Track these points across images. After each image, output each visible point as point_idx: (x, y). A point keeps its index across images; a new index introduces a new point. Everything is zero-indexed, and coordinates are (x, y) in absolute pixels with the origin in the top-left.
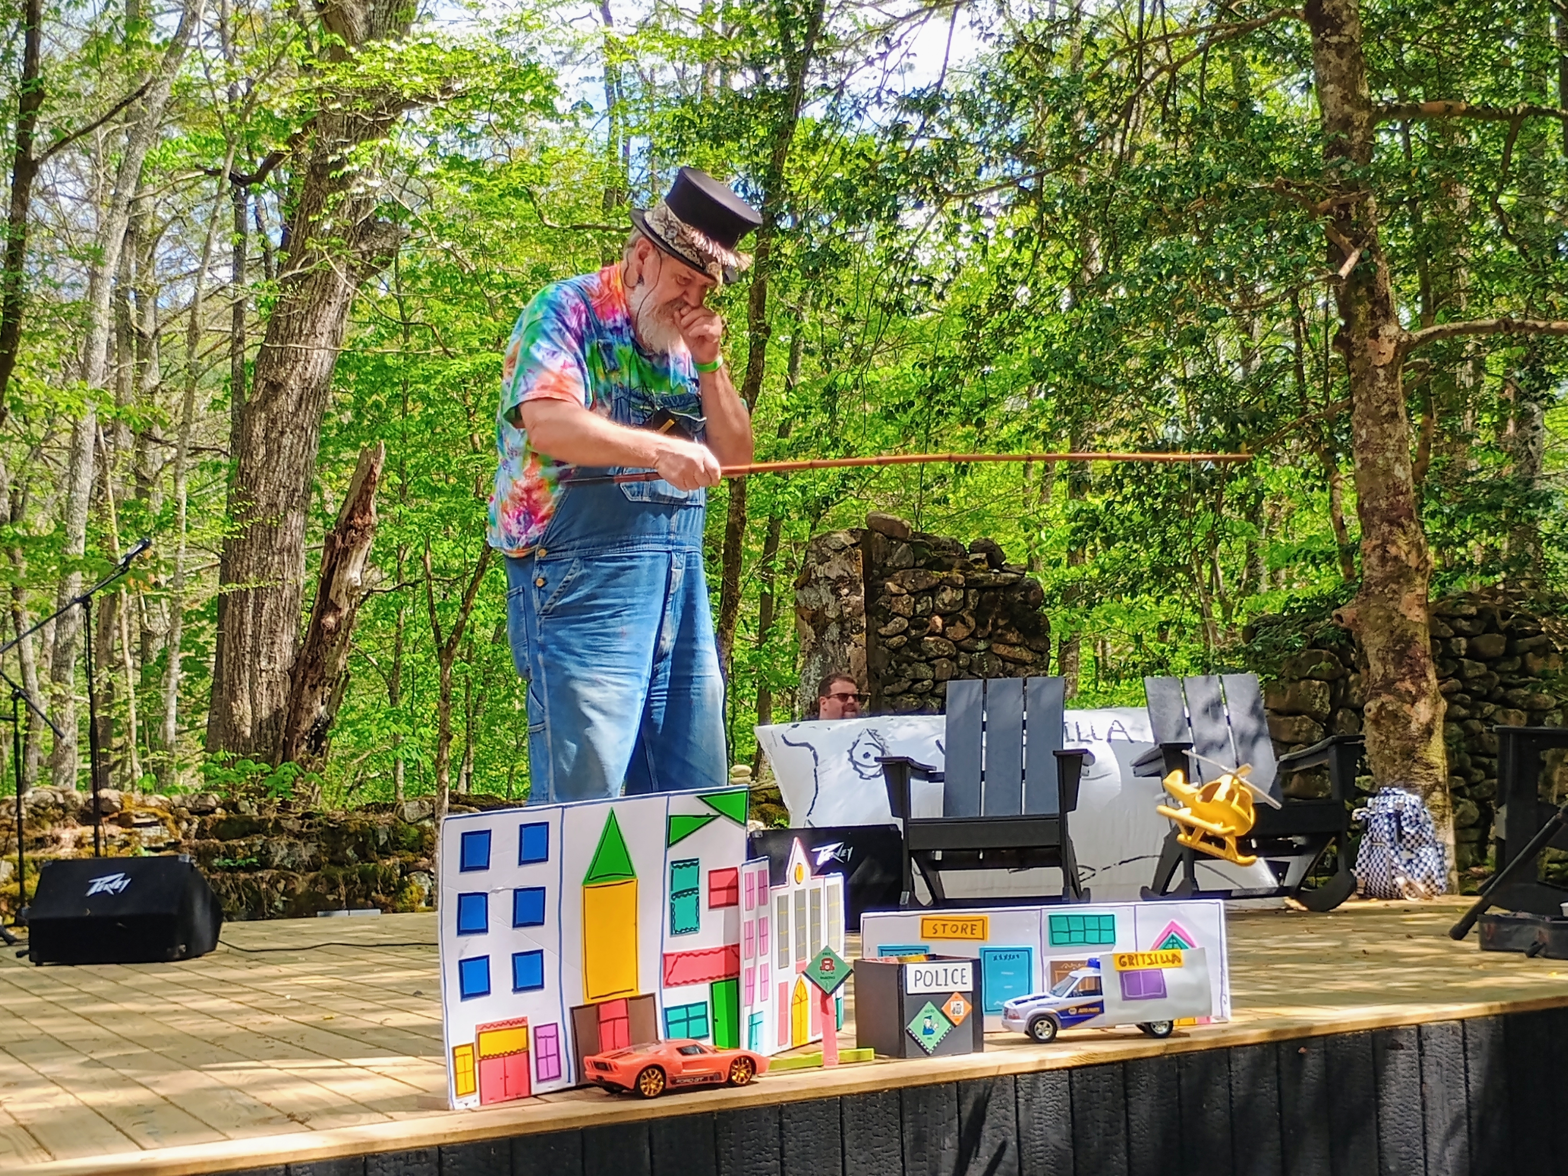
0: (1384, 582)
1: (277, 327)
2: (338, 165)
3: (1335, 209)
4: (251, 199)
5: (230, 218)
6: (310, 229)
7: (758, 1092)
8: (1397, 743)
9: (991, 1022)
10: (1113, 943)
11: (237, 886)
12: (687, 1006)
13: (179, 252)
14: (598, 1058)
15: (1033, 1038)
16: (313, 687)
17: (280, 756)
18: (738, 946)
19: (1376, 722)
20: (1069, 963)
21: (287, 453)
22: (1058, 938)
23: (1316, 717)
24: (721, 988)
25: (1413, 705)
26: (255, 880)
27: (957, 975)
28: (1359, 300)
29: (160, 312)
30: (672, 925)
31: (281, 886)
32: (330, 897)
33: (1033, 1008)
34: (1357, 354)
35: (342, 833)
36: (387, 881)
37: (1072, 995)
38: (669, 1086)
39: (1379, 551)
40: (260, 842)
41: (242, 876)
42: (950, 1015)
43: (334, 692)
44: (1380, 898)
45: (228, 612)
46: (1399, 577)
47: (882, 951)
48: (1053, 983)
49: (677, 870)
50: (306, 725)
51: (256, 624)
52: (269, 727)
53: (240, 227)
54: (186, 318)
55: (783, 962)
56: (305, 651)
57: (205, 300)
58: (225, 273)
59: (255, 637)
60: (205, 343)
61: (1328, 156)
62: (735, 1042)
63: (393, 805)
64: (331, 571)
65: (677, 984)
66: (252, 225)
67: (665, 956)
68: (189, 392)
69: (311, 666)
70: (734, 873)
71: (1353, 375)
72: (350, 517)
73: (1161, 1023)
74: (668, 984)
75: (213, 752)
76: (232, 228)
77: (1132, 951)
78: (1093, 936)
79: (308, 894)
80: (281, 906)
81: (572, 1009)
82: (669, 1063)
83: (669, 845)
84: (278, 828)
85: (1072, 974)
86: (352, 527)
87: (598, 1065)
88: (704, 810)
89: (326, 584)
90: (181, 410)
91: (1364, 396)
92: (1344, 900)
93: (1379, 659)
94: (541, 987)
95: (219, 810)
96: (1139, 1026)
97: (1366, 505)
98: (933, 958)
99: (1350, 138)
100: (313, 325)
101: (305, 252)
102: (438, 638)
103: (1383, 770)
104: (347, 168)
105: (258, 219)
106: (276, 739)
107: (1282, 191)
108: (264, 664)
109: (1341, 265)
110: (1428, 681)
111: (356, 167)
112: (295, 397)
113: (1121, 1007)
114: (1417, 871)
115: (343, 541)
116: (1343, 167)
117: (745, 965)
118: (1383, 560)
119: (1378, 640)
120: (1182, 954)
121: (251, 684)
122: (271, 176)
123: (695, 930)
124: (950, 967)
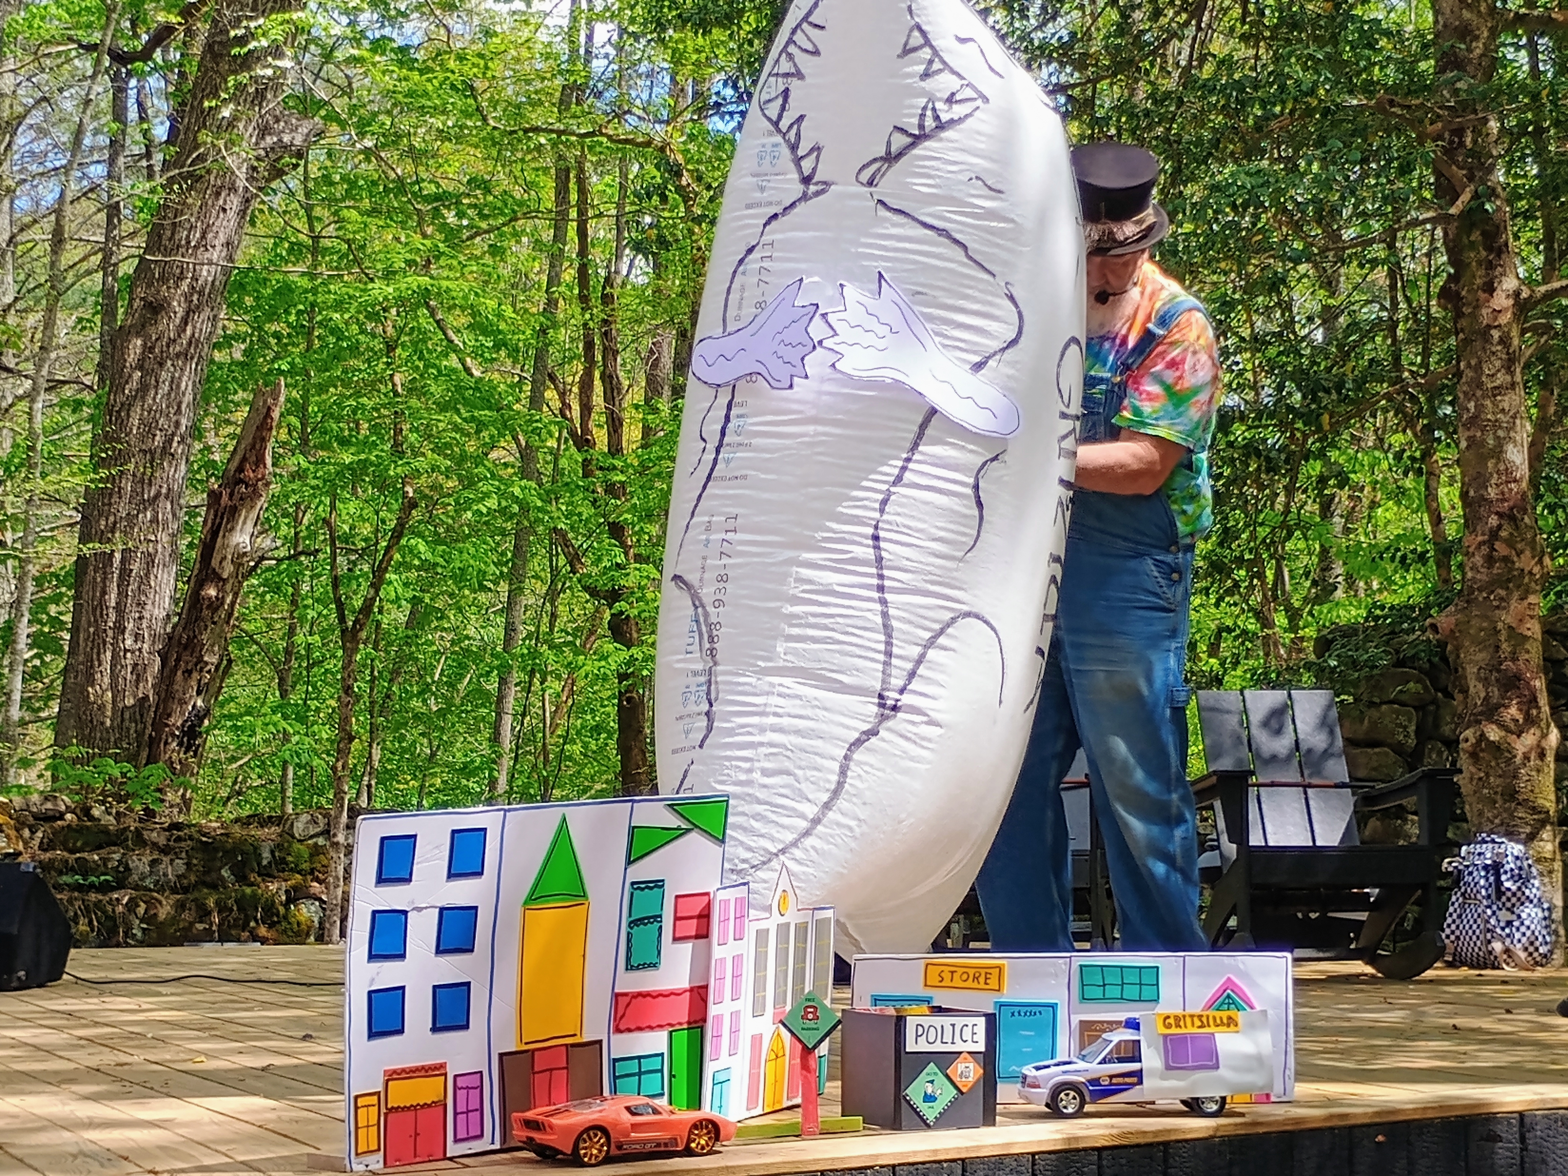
0: (1490, 586)
1: (160, 237)
2: (241, 41)
3: (1447, 135)
4: (133, 82)
5: (105, 104)
6: (204, 118)
7: (723, 1164)
8: (1499, 781)
9: (1006, 1092)
10: (1156, 1000)
11: (87, 908)
12: (639, 1058)
13: (41, 145)
14: (530, 1115)
15: (1054, 1111)
16: (188, 673)
17: (144, 754)
18: (706, 987)
19: (1474, 755)
20: (1102, 1022)
21: (167, 388)
22: (1090, 992)
23: (1398, 749)
24: (682, 1038)
25: (1519, 736)
26: (110, 902)
27: (967, 1032)
28: (1472, 245)
29: (16, 216)
30: (628, 959)
31: (141, 909)
32: (200, 926)
33: (1055, 1075)
34: (1467, 310)
35: (216, 850)
36: (270, 909)
37: (1103, 1061)
38: (614, 1152)
39: (1485, 550)
40: (117, 856)
41: (93, 897)
42: (956, 1080)
43: (212, 679)
44: (1472, 967)
45: (88, 578)
46: (1509, 580)
47: (876, 1000)
48: (1082, 1047)
49: (637, 893)
50: (177, 720)
51: (122, 594)
52: (132, 719)
53: (119, 114)
54: (48, 224)
55: (756, 1010)
56: (180, 629)
57: (72, 202)
58: (98, 171)
59: (120, 609)
60: (71, 254)
61: (1440, 70)
62: (696, 1101)
63: (280, 818)
64: (214, 533)
65: (629, 1030)
66: (133, 114)
67: (617, 996)
68: (50, 310)
69: (186, 647)
70: (706, 898)
71: (1461, 336)
72: (240, 469)
73: (1211, 1099)
74: (618, 1030)
75: (64, 747)
76: (109, 117)
77: (1179, 1012)
78: (1131, 992)
79: (173, 920)
80: (139, 934)
81: (501, 1055)
82: (615, 1124)
83: (629, 862)
84: (140, 840)
85: (1104, 1036)
86: (241, 481)
87: (531, 1124)
88: (673, 821)
89: (208, 548)
90: (39, 335)
91: (1473, 362)
92: (1430, 966)
93: (1479, 679)
94: (466, 1027)
95: (69, 816)
96: (1183, 1102)
97: (1472, 493)
98: (939, 1010)
99: (1470, 50)
100: (203, 236)
101: (196, 148)
102: (342, 619)
103: (1481, 814)
104: (252, 45)
105: (140, 104)
106: (140, 734)
107: (1384, 111)
108: (129, 642)
109: (1452, 203)
110: (1538, 708)
111: (264, 43)
112: (178, 321)
113: (1163, 1078)
114: (1518, 935)
115: (231, 498)
116: (1459, 85)
117: (713, 1010)
118: (1490, 560)
119: (1480, 656)
120: (1240, 1017)
121: (113, 666)
122: (158, 55)
123: (654, 966)
124: (959, 1021)
